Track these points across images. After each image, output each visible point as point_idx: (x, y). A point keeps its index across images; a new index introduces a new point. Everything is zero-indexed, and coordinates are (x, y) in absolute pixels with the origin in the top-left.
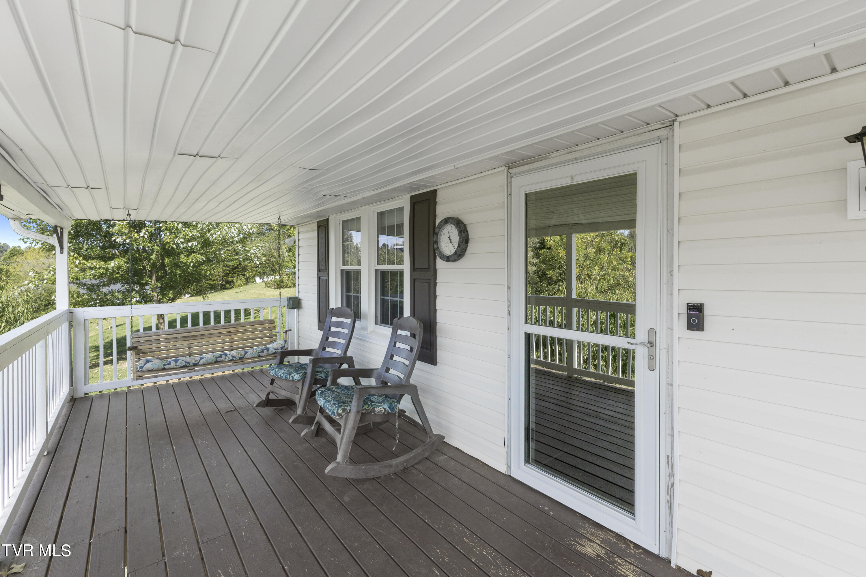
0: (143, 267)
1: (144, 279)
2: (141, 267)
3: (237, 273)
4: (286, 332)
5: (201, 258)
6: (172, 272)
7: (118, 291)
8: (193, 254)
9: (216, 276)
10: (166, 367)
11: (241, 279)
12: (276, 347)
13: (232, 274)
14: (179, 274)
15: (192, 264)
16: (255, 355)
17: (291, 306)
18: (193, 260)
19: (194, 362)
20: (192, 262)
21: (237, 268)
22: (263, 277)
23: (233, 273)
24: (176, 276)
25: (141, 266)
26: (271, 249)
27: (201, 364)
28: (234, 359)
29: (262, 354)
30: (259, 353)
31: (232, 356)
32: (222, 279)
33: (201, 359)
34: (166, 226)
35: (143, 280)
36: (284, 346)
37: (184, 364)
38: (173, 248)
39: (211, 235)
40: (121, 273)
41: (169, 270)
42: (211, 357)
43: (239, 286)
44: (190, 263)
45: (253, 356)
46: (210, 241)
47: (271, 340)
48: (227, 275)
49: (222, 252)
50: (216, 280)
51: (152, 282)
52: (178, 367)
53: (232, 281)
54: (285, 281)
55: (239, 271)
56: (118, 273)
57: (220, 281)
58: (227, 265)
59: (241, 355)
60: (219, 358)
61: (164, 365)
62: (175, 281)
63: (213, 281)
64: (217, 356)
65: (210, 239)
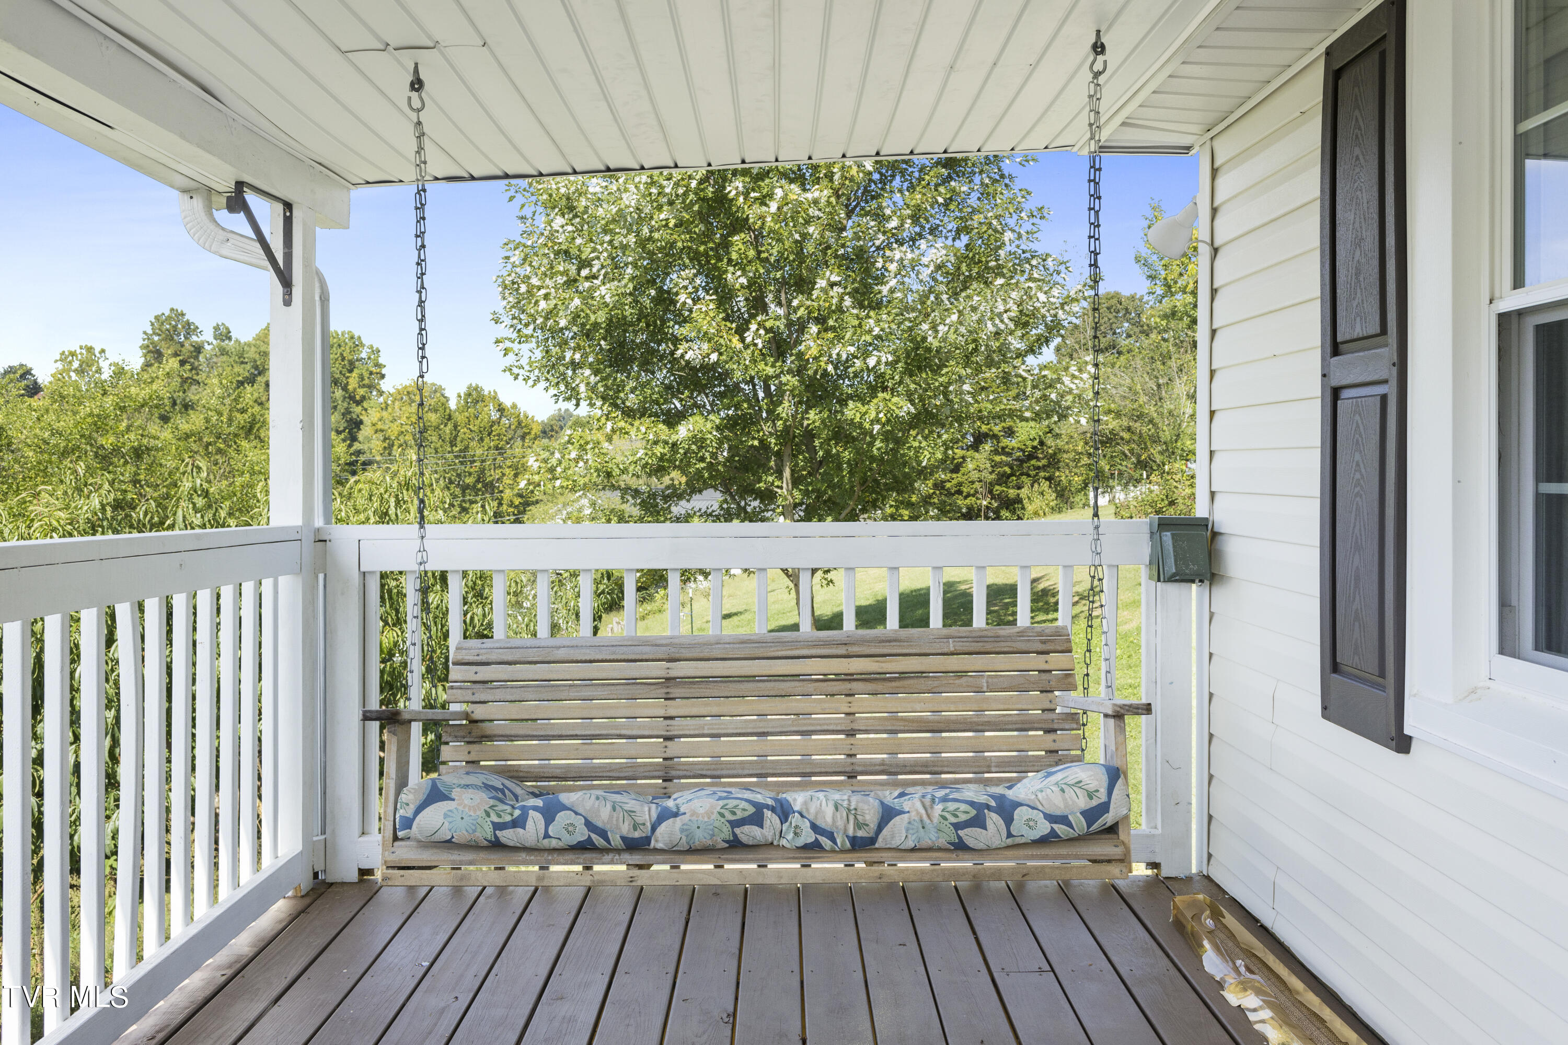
0: (761, 441)
1: (764, 478)
2: (756, 443)
3: (1032, 473)
4: (1118, 715)
5: (904, 408)
6: (828, 453)
7: (705, 512)
8: (880, 395)
9: (973, 482)
10: (507, 836)
11: (1042, 493)
12: (1056, 802)
13: (1018, 478)
14: (848, 462)
15: (877, 427)
16: (930, 838)
17: (1171, 568)
18: (881, 415)
19: (626, 829)
20: (877, 420)
21: (1031, 456)
22: (1112, 488)
23: (1022, 474)
24: (839, 468)
25: (754, 438)
26: (1136, 393)
27: (660, 845)
28: (826, 842)
29: (971, 836)
30: (957, 826)
31: (814, 827)
32: (991, 492)
33: (665, 815)
34: (807, 308)
35: (760, 481)
36: (1104, 808)
37: (581, 834)
38: (825, 373)
39: (934, 328)
40: (708, 460)
41: (821, 447)
42: (709, 814)
43: (1036, 514)
44: (872, 422)
45: (926, 842)
46: (929, 350)
47: (1053, 747)
48: (1003, 479)
49: (966, 387)
50: (973, 495)
51: (781, 488)
52: (554, 843)
53: (1018, 500)
54: (1180, 501)
55: (1038, 468)
56: (702, 459)
57: (984, 498)
58: (1003, 448)
59: (859, 825)
60: (747, 829)
61: (498, 826)
62: (840, 485)
63: (966, 498)
64: (740, 815)
65: (930, 339)
